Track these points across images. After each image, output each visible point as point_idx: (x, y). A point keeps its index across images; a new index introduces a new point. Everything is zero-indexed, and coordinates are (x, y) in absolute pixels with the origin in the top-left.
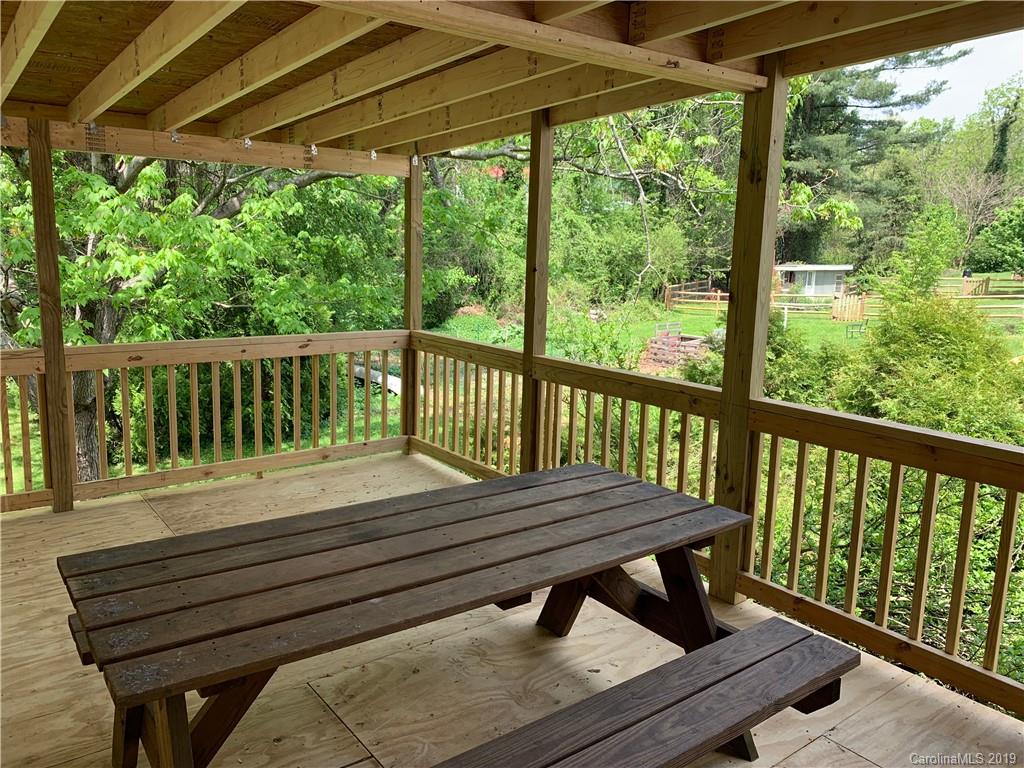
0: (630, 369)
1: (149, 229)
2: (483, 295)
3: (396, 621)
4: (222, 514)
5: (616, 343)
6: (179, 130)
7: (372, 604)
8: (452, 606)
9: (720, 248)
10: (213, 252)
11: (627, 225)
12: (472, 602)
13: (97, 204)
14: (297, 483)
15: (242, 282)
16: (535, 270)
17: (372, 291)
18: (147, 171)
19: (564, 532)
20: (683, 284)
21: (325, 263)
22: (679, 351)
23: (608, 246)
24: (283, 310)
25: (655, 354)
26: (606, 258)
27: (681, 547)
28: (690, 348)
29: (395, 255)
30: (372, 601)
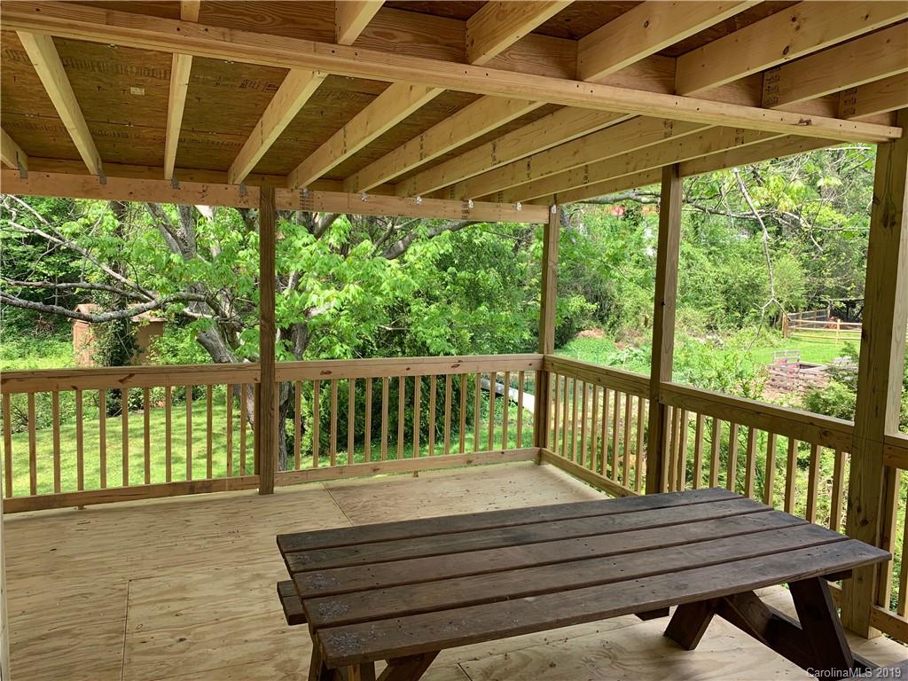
0: (754, 399)
1: (338, 268)
2: (602, 320)
3: (549, 619)
4: (386, 505)
5: (741, 373)
6: (367, 192)
7: (527, 602)
8: (597, 611)
9: (839, 279)
10: (385, 286)
11: (743, 257)
12: (615, 610)
13: (300, 249)
14: (446, 484)
15: (401, 308)
16: (663, 304)
17: (507, 318)
18: (338, 222)
19: (698, 553)
20: (801, 312)
21: (467, 294)
22: (797, 378)
23: (724, 276)
24: (434, 333)
25: (773, 380)
26: (722, 287)
27: (816, 578)
28: (809, 375)
29: (524, 285)
30: (527, 599)
